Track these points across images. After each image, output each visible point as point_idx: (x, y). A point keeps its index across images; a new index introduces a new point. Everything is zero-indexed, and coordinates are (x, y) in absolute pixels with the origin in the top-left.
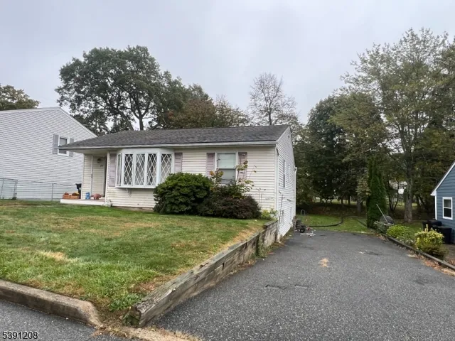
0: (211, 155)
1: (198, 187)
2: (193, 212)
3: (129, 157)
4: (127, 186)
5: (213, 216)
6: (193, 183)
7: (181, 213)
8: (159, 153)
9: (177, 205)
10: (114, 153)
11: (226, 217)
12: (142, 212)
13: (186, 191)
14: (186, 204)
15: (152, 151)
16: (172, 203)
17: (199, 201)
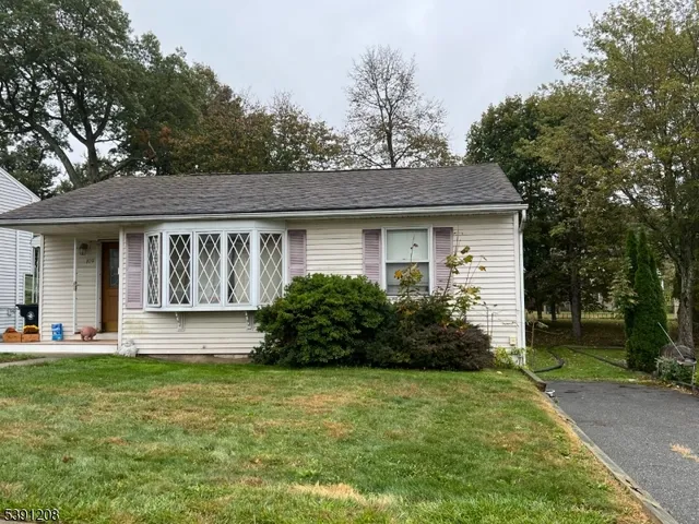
0: (372, 235)
1: (366, 305)
2: (358, 360)
3: (180, 243)
4: (180, 307)
5: (404, 366)
6: (355, 296)
7: (334, 363)
8: (254, 231)
9: (323, 347)
10: (136, 233)
11: (439, 368)
12: (212, 365)
13: (345, 315)
14: (343, 343)
15: (239, 228)
16: (313, 343)
17: (369, 334)
